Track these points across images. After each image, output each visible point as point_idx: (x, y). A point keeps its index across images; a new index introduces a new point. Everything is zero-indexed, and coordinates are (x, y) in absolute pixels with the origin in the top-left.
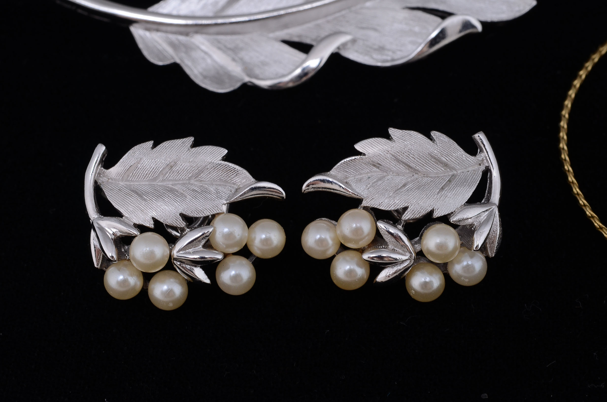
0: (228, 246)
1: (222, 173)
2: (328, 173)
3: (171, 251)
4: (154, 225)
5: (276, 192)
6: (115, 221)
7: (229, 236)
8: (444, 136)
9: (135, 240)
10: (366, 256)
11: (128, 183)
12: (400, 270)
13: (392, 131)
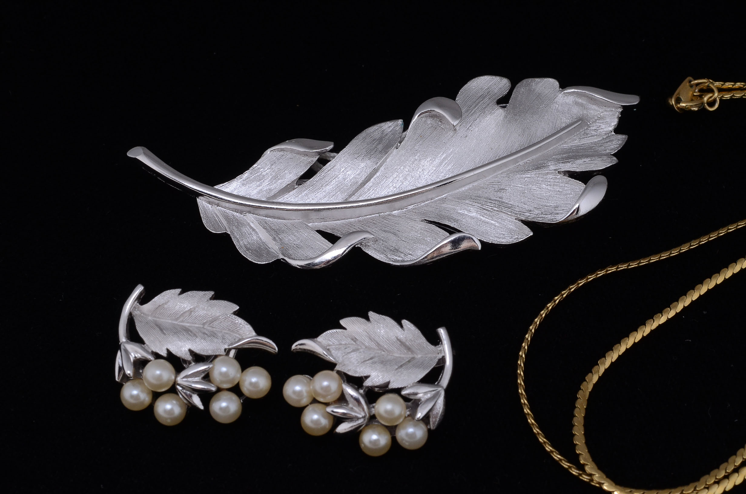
0: (222, 382)
1: (231, 324)
2: (315, 339)
3: (176, 377)
4: (167, 354)
5: (270, 347)
6: (137, 346)
7: (225, 374)
8: (412, 325)
9: (150, 364)
10: (329, 409)
11: (155, 319)
12: (355, 426)
13: (371, 314)
